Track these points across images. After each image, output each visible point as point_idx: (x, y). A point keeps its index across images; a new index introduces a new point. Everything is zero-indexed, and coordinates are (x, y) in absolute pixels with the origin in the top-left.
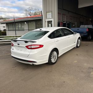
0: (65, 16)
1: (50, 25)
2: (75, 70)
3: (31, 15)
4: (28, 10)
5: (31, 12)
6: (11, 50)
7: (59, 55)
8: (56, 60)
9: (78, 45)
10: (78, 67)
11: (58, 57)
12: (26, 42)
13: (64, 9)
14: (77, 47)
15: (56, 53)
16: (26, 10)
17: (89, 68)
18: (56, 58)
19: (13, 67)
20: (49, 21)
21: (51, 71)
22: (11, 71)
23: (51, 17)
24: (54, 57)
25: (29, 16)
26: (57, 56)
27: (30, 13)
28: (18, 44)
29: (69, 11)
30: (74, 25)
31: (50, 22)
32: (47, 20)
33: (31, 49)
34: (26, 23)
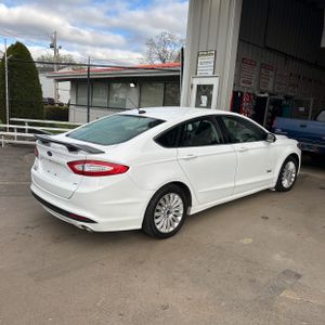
0: (271, 73)
1: (204, 99)
2: (229, 273)
3: (164, 61)
4: (156, 41)
5: (168, 49)
6: (33, 170)
7: (193, 210)
8: (176, 224)
9: (286, 183)
10: (248, 261)
11: (185, 216)
12: (72, 148)
13: (268, 48)
14: (279, 188)
15: (180, 201)
16: (151, 40)
17: (284, 272)
18: (180, 218)
19: (27, 228)
20: (205, 86)
21: (141, 263)
22: (14, 240)
23: (211, 73)
24: (169, 213)
25: (158, 62)
26: (181, 212)
27: (164, 52)
28: (50, 154)
29: (287, 57)
30: (302, 109)
31: (205, 90)
32: (196, 82)
33: (83, 173)
34: (132, 85)
